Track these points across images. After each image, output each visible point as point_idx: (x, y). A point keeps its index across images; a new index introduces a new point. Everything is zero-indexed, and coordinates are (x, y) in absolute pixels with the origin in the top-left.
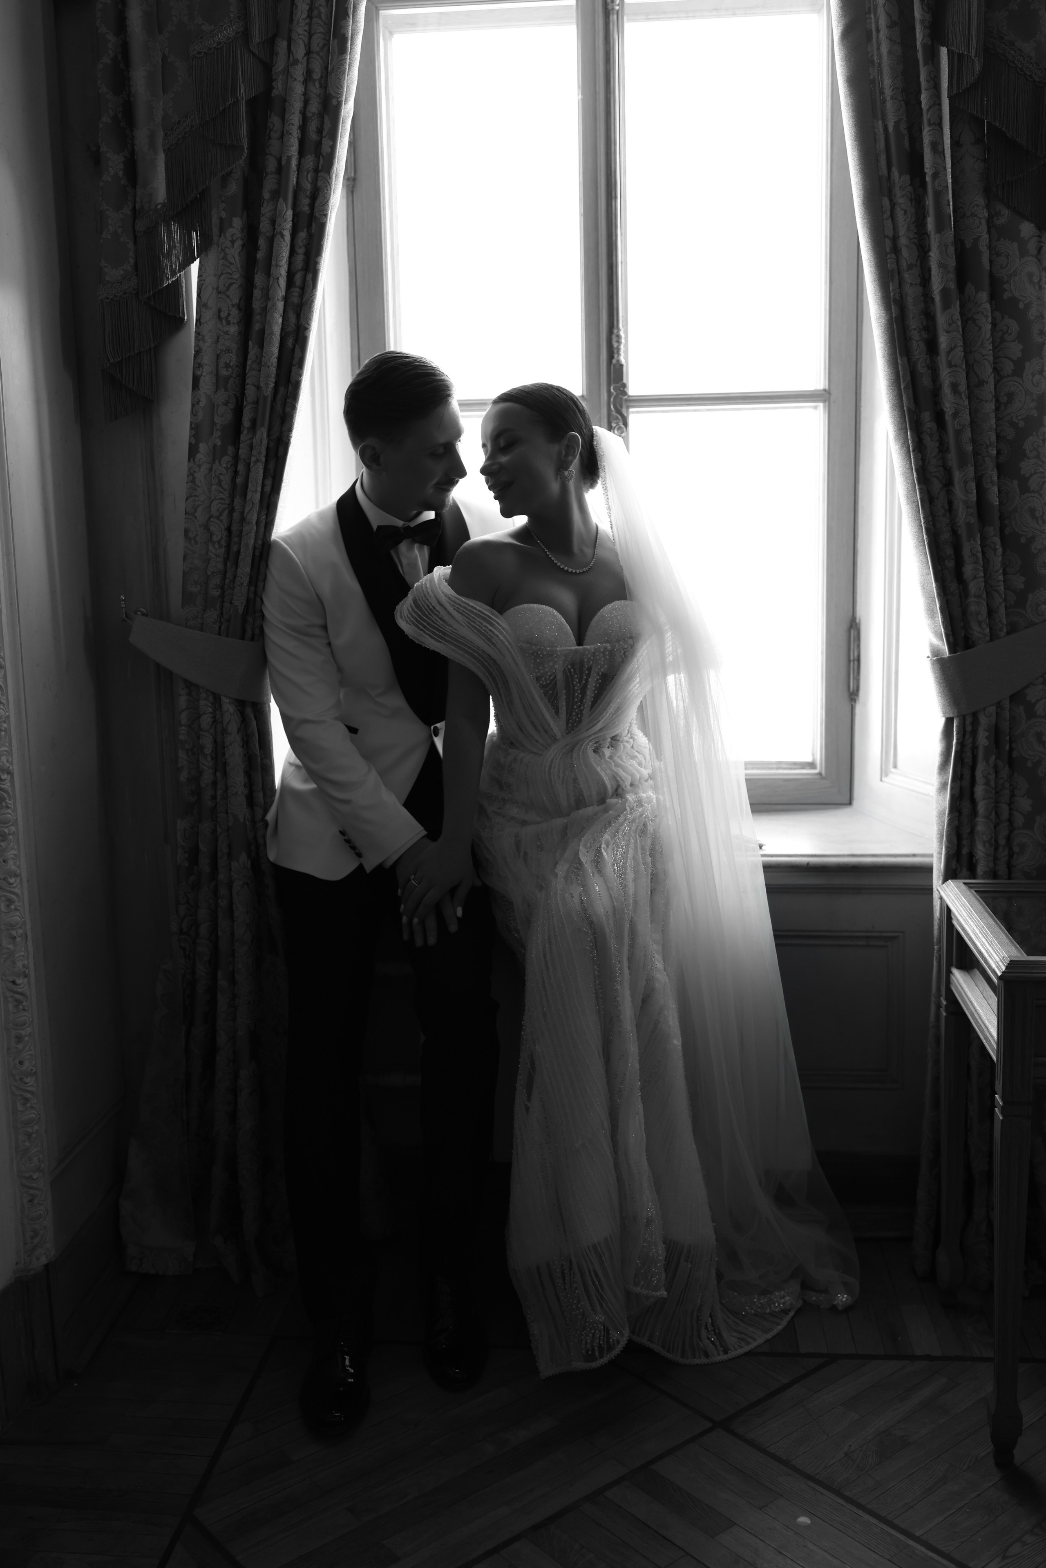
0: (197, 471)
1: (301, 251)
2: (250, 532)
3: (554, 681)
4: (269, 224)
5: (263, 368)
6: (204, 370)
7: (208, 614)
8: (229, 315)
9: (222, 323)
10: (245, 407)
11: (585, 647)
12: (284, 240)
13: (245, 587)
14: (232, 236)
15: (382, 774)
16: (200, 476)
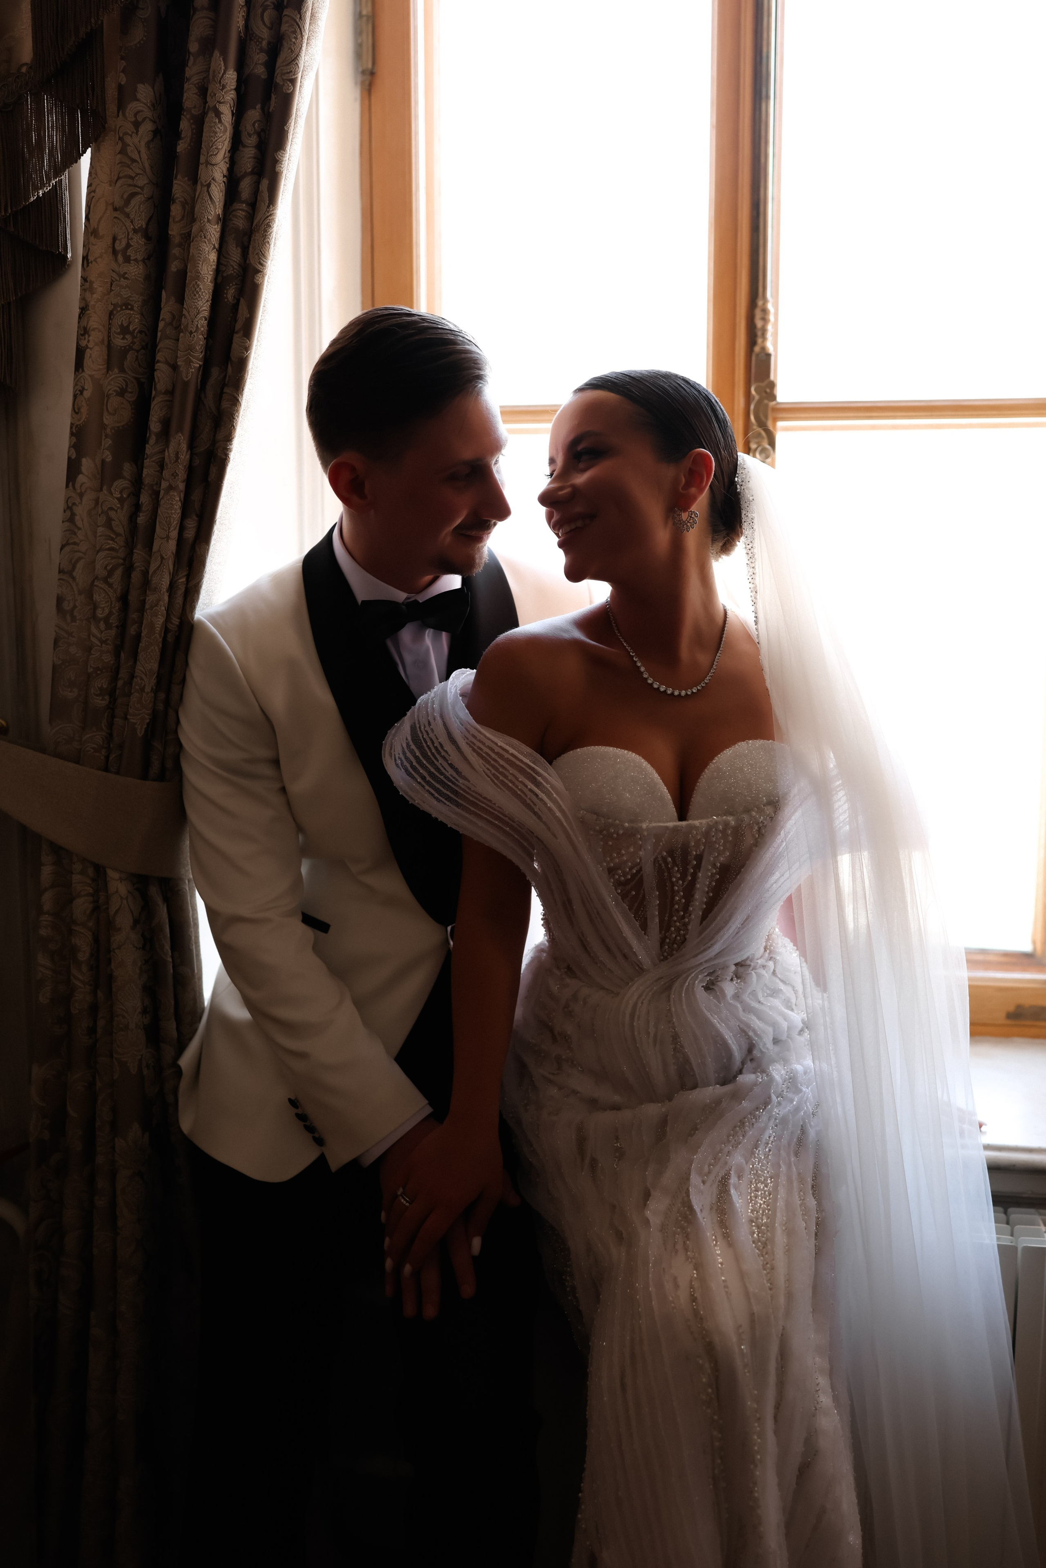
0: (77, 504)
1: (251, 141)
2: (156, 605)
3: (639, 875)
4: (196, 94)
5: (182, 334)
6: (91, 338)
7: (88, 736)
8: (128, 245)
9: (116, 260)
10: (153, 400)
11: (690, 822)
12: (220, 121)
13: (148, 693)
14: (135, 115)
15: (360, 1004)
16: (81, 511)
